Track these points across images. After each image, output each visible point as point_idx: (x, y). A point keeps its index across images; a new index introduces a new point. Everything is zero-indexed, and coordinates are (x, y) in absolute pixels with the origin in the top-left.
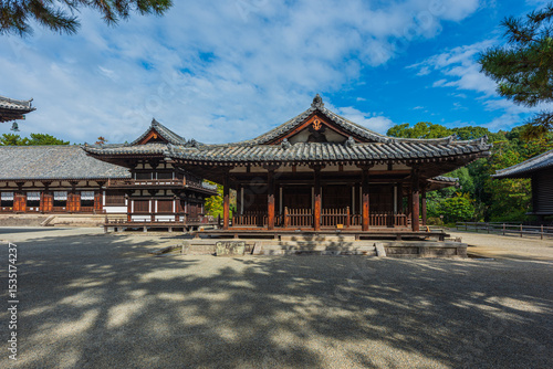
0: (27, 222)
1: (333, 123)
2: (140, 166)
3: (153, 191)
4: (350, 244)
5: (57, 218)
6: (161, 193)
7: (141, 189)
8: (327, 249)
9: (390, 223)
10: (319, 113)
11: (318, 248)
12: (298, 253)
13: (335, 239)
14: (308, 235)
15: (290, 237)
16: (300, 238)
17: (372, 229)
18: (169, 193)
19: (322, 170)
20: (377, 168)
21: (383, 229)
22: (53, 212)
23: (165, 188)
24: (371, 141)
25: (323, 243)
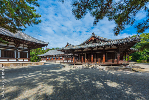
0: (53, 62)
1: (97, 38)
2: (65, 52)
3: (67, 56)
4: (98, 67)
5: (57, 61)
6: (69, 56)
7: (65, 56)
8: (92, 68)
9: (113, 62)
10: (93, 37)
11: (89, 67)
12: (85, 68)
13: (94, 65)
14: (89, 64)
15: (85, 65)
16: (87, 65)
17: (106, 63)
18: (70, 56)
19: (93, 50)
20: (107, 48)
21: (111, 63)
22: (57, 60)
23: (69, 55)
24: (106, 41)
25: (91, 66)
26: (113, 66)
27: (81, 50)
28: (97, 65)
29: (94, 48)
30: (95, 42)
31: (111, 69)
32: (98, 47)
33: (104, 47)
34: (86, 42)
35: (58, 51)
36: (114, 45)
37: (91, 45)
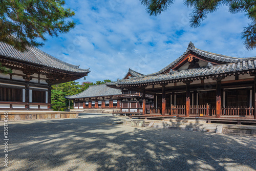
0: (97, 111)
1: (200, 56)
2: (125, 89)
3: (129, 99)
4: (202, 125)
5: (106, 110)
6: (132, 100)
7: (125, 98)
8: (187, 127)
9: (242, 113)
10: (191, 52)
11: (181, 126)
12: (170, 128)
13: (194, 122)
14: (179, 118)
15: (169, 119)
16: (174, 121)
17: (223, 117)
18: (135, 99)
19: (191, 84)
20: (227, 79)
21: (237, 117)
22: (105, 108)
23: (133, 97)
25: (185, 124)
26: (242, 124)
27: (161, 85)
28: (201, 122)
29: (192, 81)
30: (194, 65)
31: (236, 132)
32: (202, 77)
33: (219, 77)
34: (173, 66)
35: (108, 88)
36: (246, 71)
37: (185, 73)
